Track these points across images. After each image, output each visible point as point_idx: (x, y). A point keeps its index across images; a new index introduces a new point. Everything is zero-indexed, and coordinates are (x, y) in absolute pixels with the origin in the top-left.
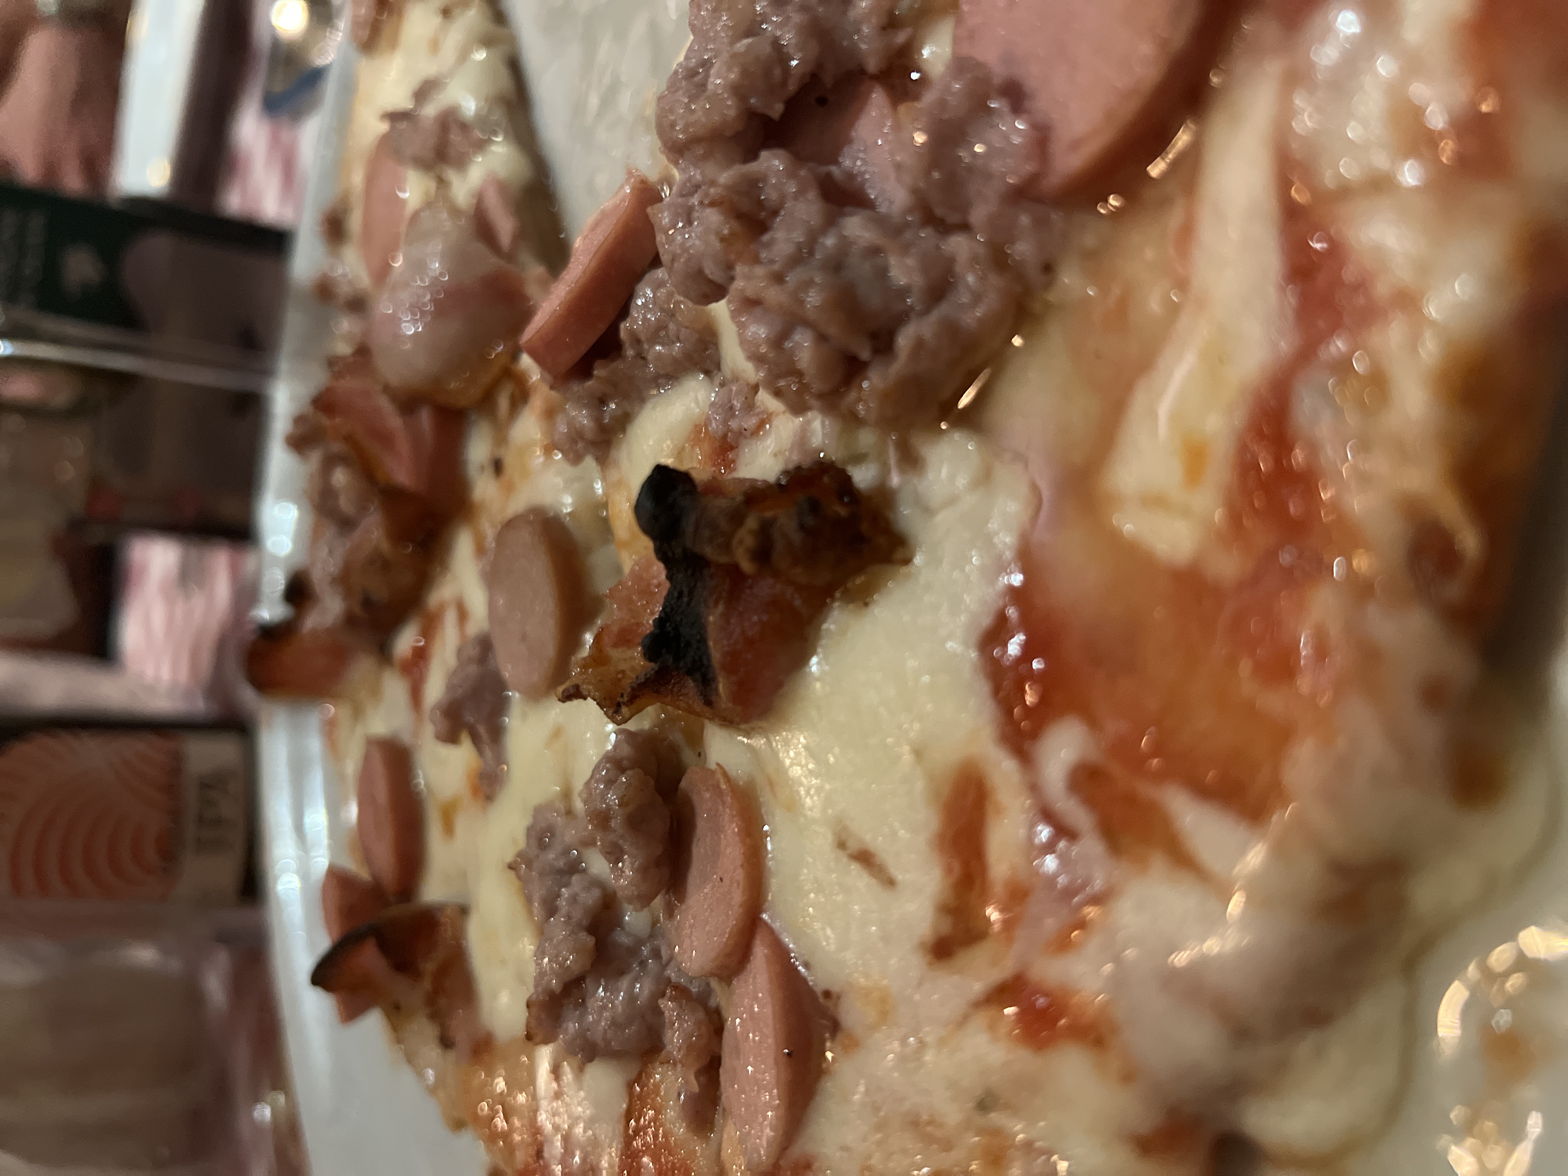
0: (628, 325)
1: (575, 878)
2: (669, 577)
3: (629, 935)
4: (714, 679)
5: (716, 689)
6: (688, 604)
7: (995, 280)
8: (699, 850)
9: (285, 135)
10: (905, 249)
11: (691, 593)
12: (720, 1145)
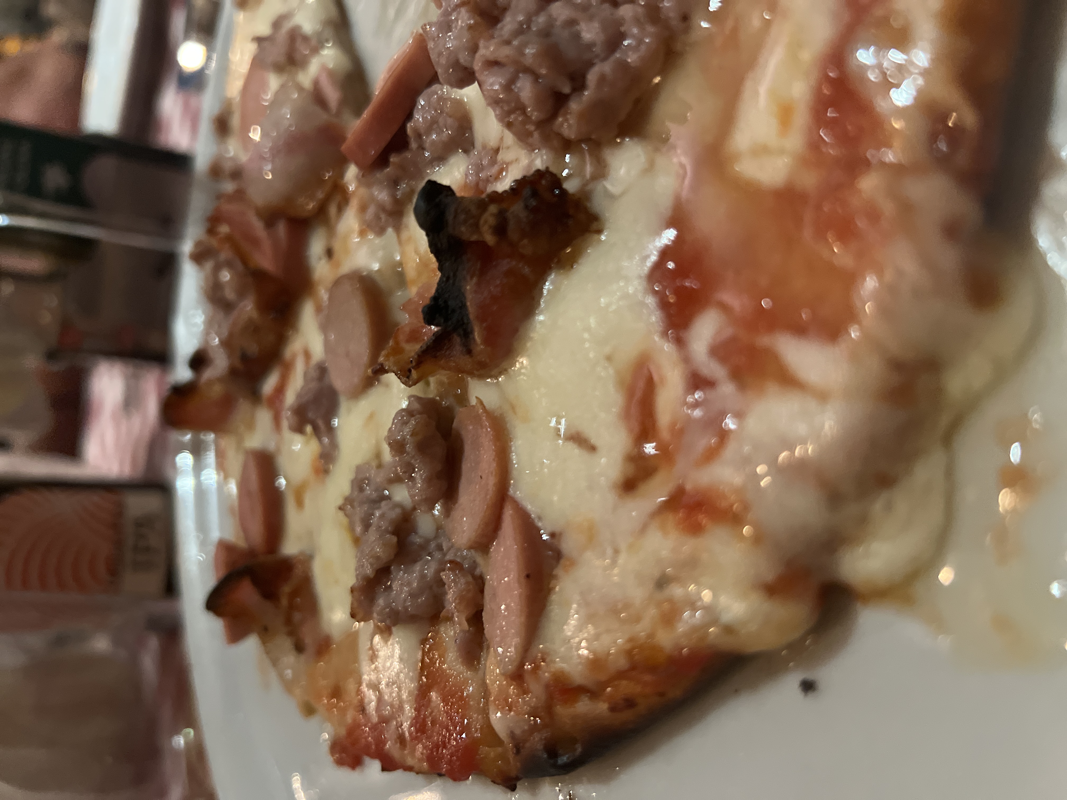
0: (412, 125)
1: (383, 503)
2: (441, 268)
3: (420, 537)
4: (472, 332)
5: (474, 338)
6: (454, 284)
7: (651, 29)
8: (466, 466)
9: (193, 101)
10: (591, 18)
11: (455, 275)
12: (484, 673)
